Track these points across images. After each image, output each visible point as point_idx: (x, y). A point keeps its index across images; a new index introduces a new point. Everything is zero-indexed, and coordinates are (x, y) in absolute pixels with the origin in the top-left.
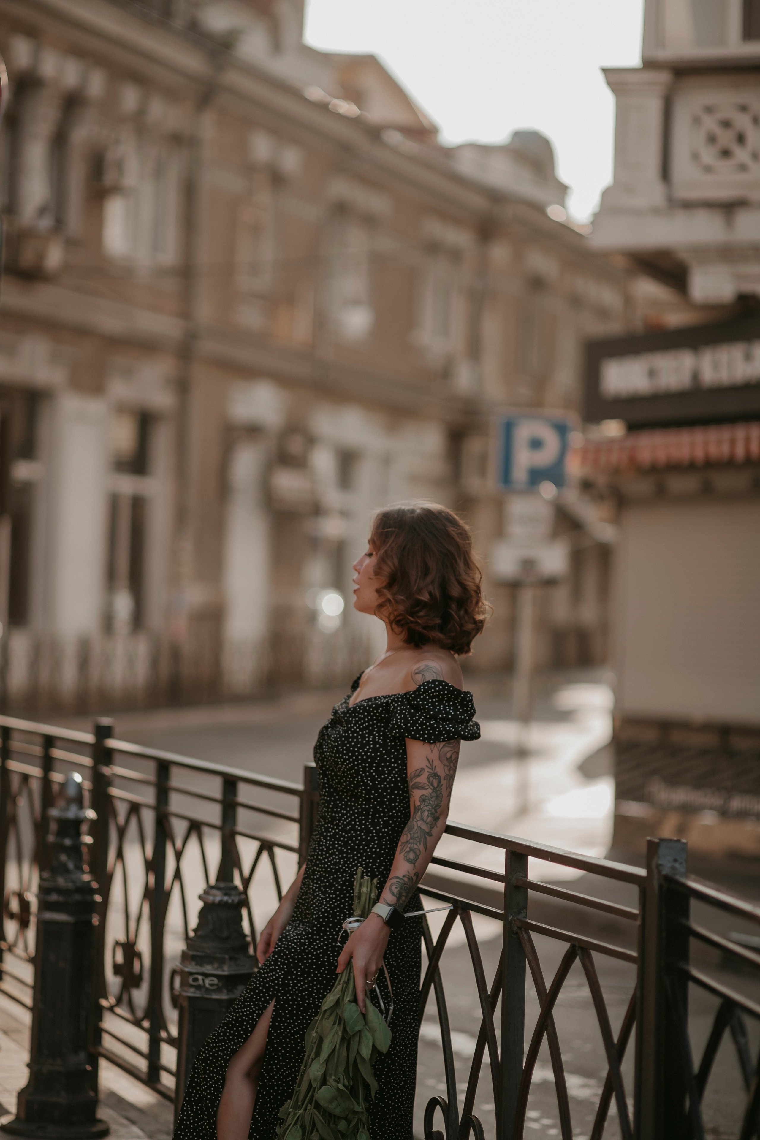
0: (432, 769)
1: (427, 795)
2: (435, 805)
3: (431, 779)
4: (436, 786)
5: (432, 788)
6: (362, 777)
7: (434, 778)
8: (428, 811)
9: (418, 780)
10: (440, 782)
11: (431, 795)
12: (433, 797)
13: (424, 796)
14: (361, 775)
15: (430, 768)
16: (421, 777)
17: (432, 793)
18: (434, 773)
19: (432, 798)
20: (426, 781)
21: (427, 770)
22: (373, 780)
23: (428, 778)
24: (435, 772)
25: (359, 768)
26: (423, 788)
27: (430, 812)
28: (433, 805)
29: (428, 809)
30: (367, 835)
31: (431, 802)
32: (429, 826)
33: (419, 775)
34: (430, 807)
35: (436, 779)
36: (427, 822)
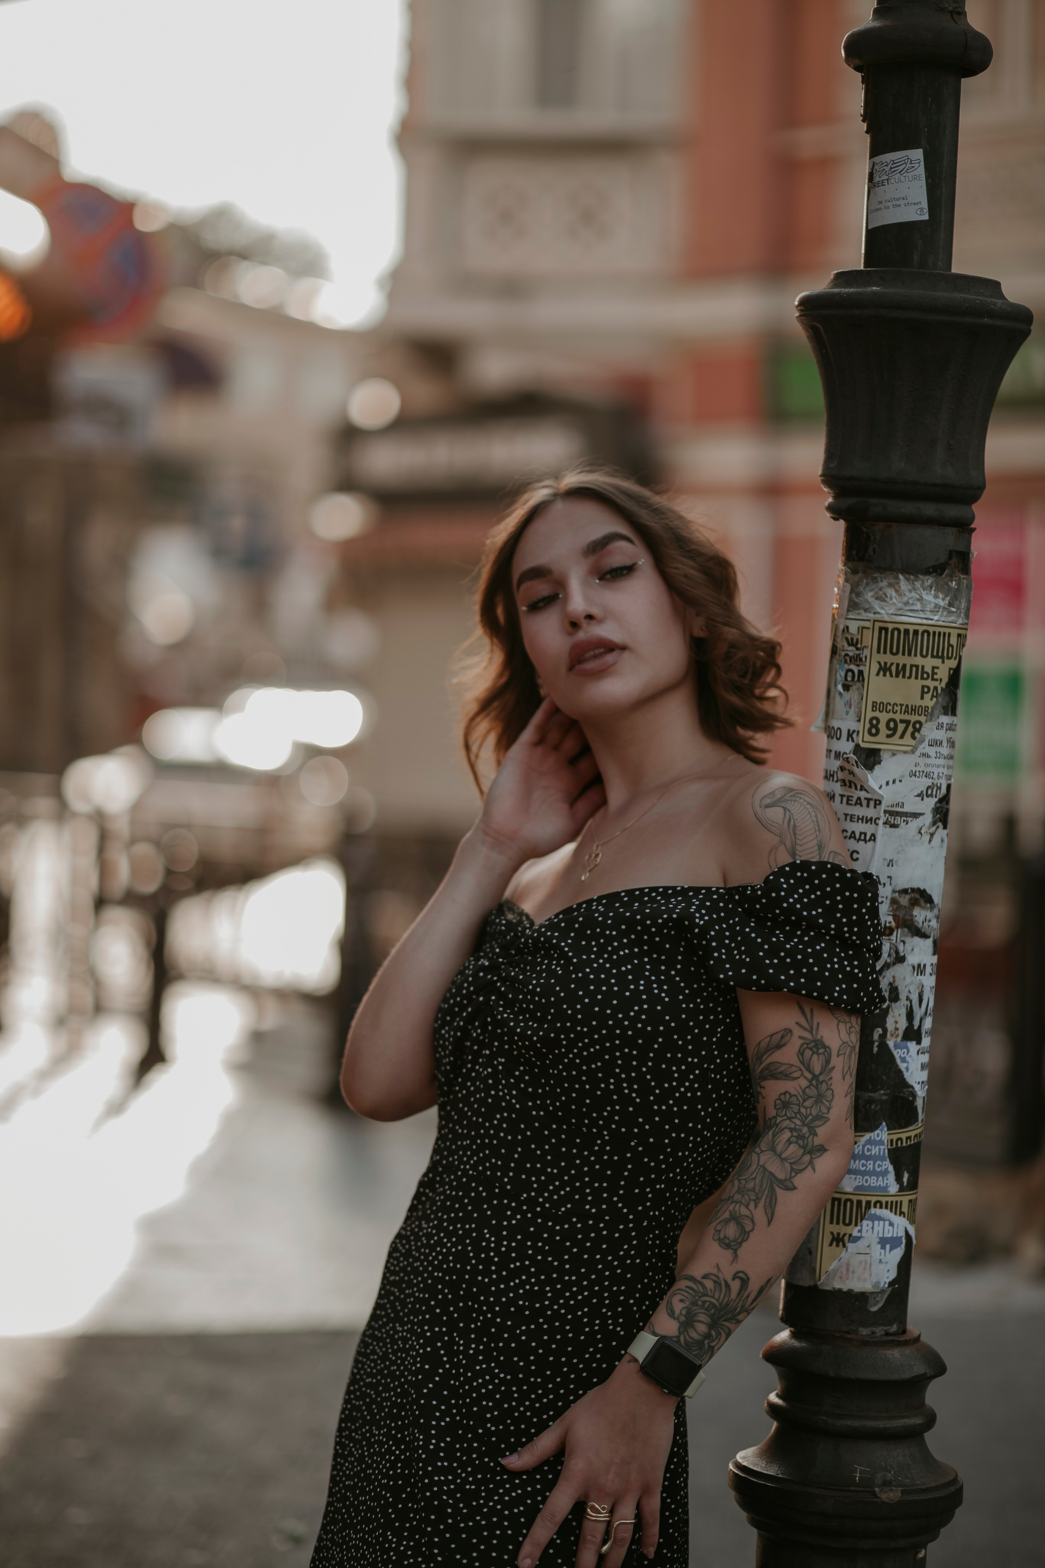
0: (811, 1032)
1: (793, 1092)
2: (810, 1117)
3: (808, 1053)
4: (817, 1070)
5: (809, 1076)
6: (619, 1082)
7: (814, 1053)
8: (791, 1130)
9: (777, 1056)
10: (828, 1061)
11: (804, 1092)
12: (810, 1097)
13: (788, 1096)
14: (617, 1077)
15: (805, 1029)
16: (784, 1050)
17: (808, 1087)
18: (815, 1041)
19: (804, 1100)
20: (795, 1061)
21: (797, 1032)
22: (645, 1090)
23: (801, 1053)
24: (819, 1037)
25: (614, 1059)
26: (786, 1076)
27: (795, 1134)
28: (806, 1118)
29: (793, 1126)
30: (612, 1227)
31: (803, 1110)
32: (788, 1166)
33: (779, 1047)
34: (798, 1122)
35: (818, 1054)
36: (783, 1156)
